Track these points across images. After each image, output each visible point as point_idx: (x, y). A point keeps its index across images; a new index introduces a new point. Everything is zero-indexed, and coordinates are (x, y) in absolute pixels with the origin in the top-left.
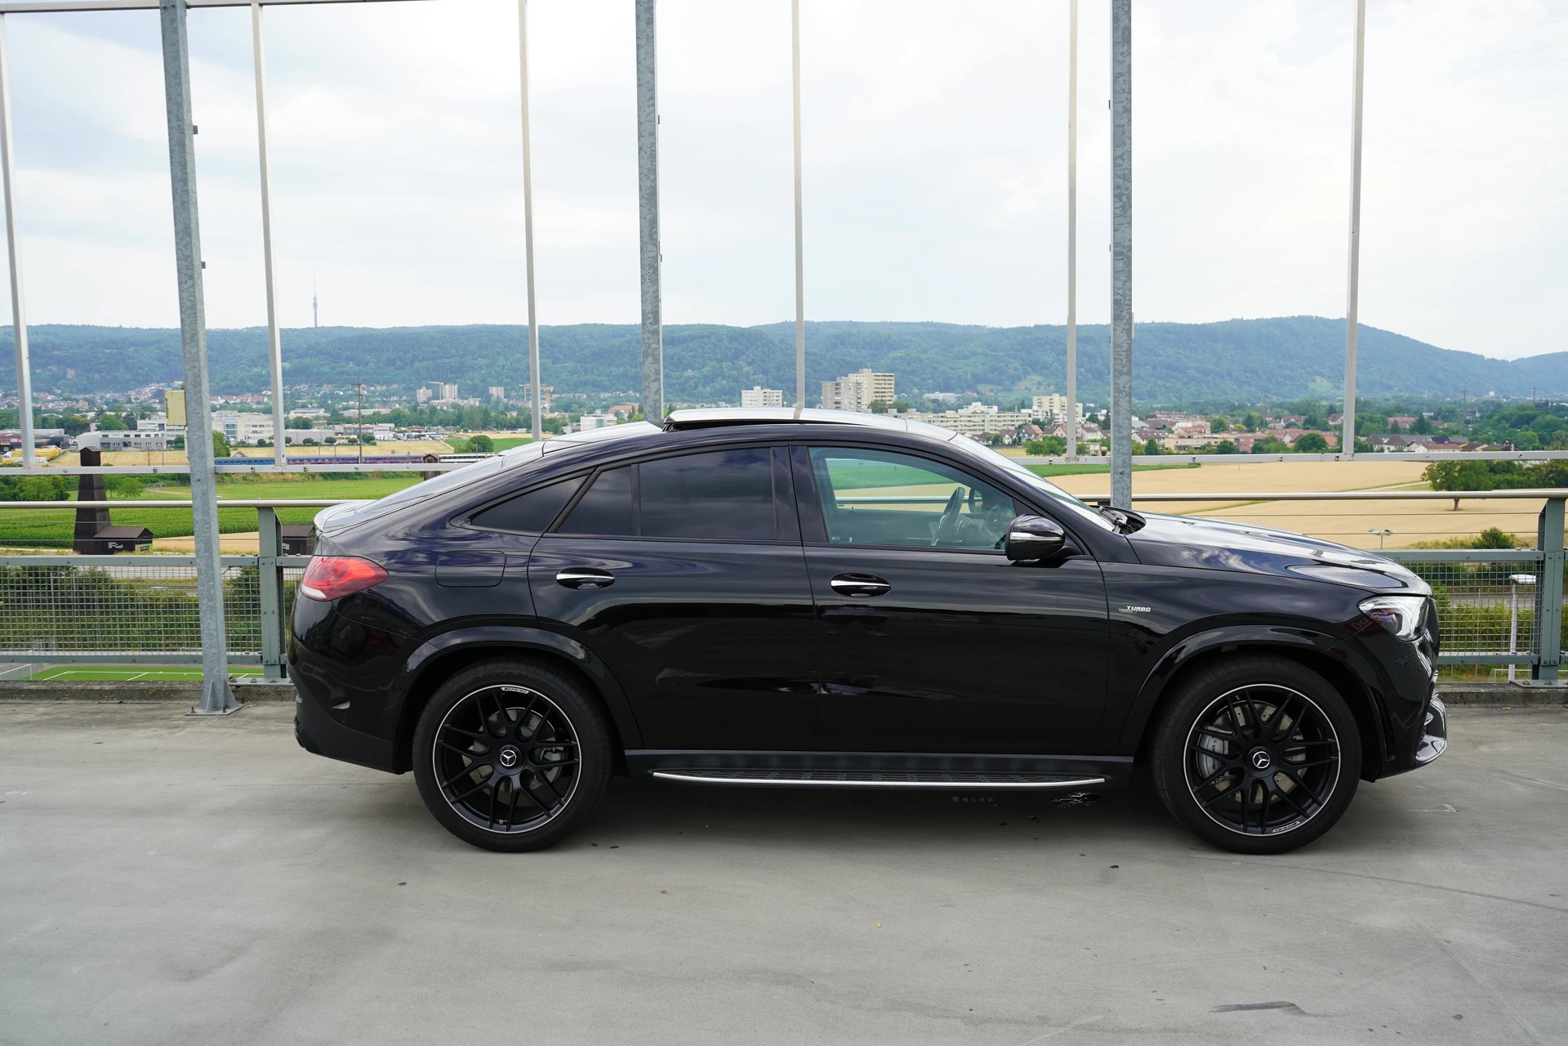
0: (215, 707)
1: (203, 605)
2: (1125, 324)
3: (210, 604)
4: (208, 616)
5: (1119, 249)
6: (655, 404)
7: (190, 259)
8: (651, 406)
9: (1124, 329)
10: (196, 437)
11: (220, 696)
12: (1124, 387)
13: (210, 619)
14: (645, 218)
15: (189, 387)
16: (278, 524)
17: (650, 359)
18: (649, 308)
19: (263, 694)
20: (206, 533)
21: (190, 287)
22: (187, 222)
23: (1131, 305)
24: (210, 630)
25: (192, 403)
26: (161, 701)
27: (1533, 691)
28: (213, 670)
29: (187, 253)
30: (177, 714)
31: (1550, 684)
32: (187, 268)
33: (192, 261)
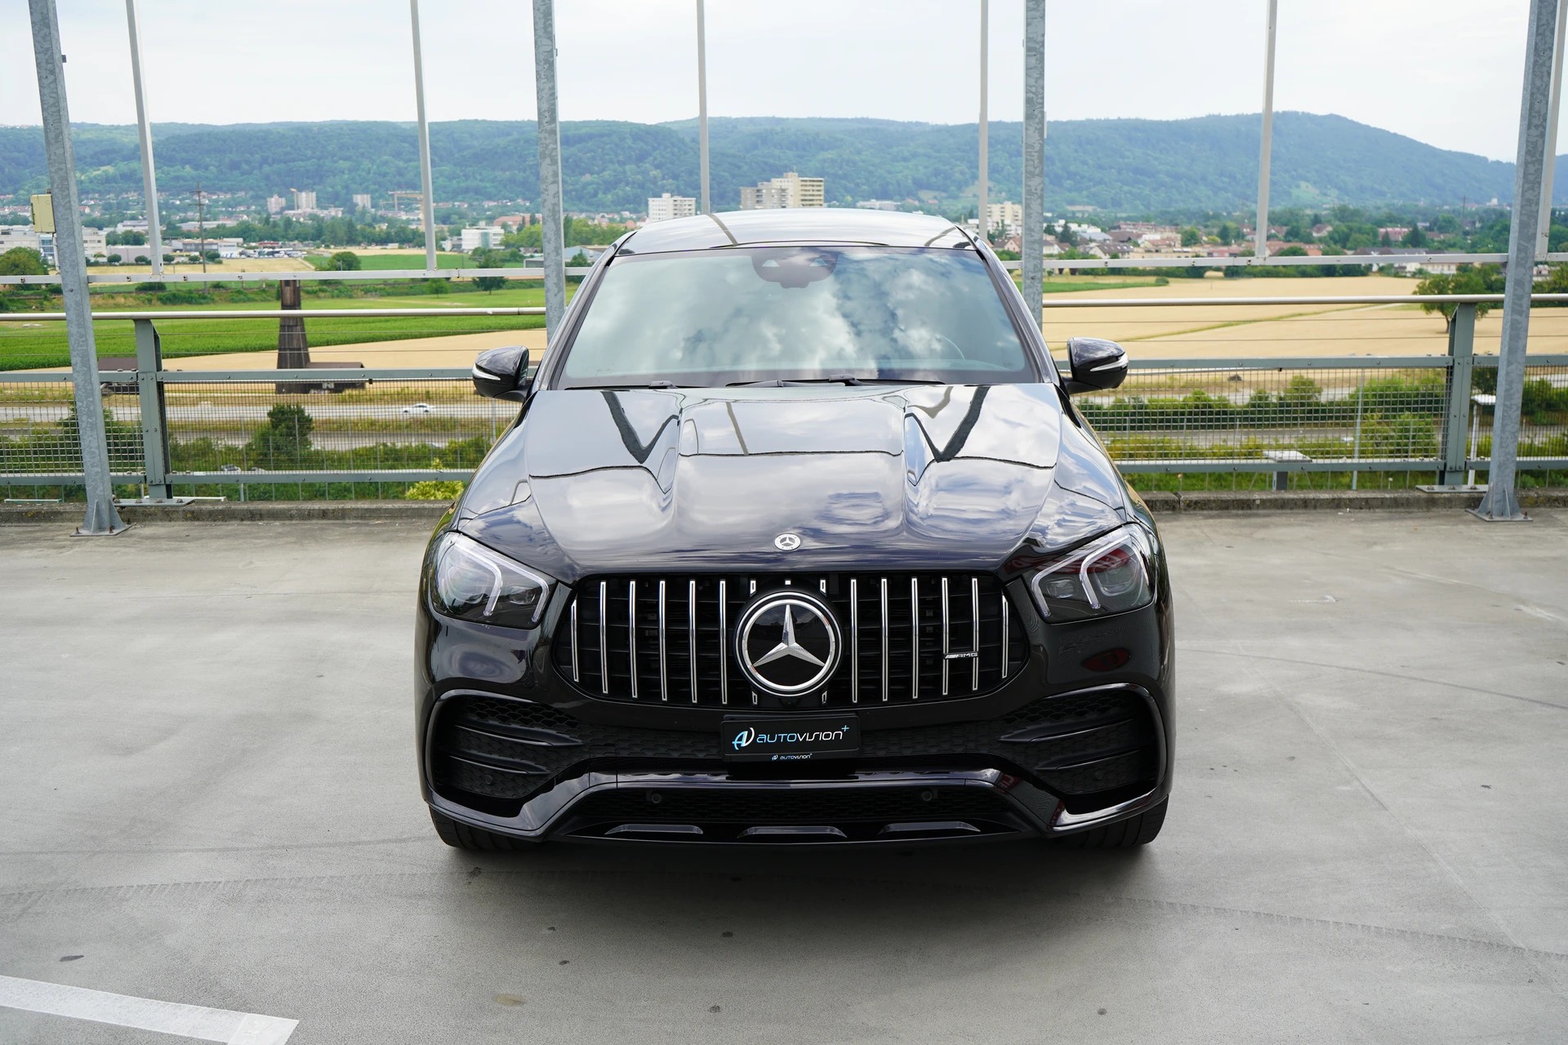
0: (100, 528)
1: (83, 421)
2: (1037, 123)
3: (90, 421)
4: (89, 433)
5: (1032, 45)
6: (553, 208)
7: (49, 53)
8: (549, 210)
9: (1036, 129)
10: (66, 244)
11: (106, 517)
12: (1036, 190)
13: (91, 436)
14: (539, 10)
15: (56, 191)
16: (156, 338)
17: (548, 160)
18: (545, 106)
19: (150, 515)
20: (82, 346)
21: (52, 82)
22: (45, 11)
23: (1043, 103)
24: (91, 448)
25: (60, 209)
26: (42, 524)
27: (1436, 496)
28: (96, 489)
29: (46, 46)
30: (60, 535)
31: (1454, 489)
32: (47, 63)
33: (52, 53)
